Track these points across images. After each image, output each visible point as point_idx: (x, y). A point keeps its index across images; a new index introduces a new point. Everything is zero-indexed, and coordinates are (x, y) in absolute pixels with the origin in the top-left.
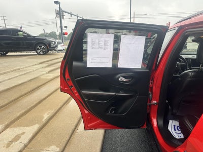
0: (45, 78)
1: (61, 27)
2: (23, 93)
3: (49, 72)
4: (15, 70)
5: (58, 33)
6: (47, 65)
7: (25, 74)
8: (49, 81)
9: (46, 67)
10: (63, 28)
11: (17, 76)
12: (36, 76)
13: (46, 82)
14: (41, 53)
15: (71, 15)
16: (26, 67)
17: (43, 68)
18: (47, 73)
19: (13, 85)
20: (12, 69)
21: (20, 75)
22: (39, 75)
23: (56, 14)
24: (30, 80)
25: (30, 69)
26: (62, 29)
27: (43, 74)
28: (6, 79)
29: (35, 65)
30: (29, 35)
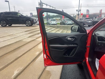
0: (25, 41)
2: (8, 52)
3: (29, 37)
4: (10, 35)
6: (29, 32)
7: (14, 38)
8: (27, 43)
9: (29, 34)
11: (9, 39)
12: (20, 40)
13: (25, 44)
14: (29, 25)
15: (50, 6)
16: (17, 34)
17: (26, 34)
18: (27, 38)
19: (4, 45)
20: (8, 35)
21: (11, 39)
22: (22, 39)
23: (39, 4)
24: (16, 42)
25: (19, 35)
27: (25, 38)
28: (2, 41)
29: (23, 32)
30: (22, 15)
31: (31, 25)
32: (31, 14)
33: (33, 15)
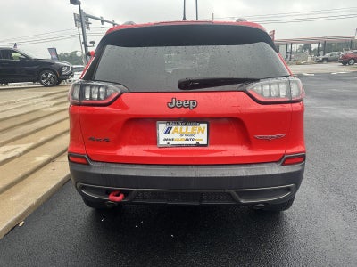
1: (85, 43)
3: (54, 105)
4: (9, 103)
5: (79, 54)
6: (54, 97)
7: (21, 107)
8: (52, 113)
9: (52, 100)
10: (89, 44)
11: (12, 109)
14: (49, 83)
15: (102, 21)
16: (24, 100)
18: (51, 107)
20: (5, 102)
23: (76, 20)
24: (29, 113)
26: (86, 46)
29: (37, 98)
30: (27, 58)
31: (56, 84)
32: (53, 51)
33: (58, 53)
